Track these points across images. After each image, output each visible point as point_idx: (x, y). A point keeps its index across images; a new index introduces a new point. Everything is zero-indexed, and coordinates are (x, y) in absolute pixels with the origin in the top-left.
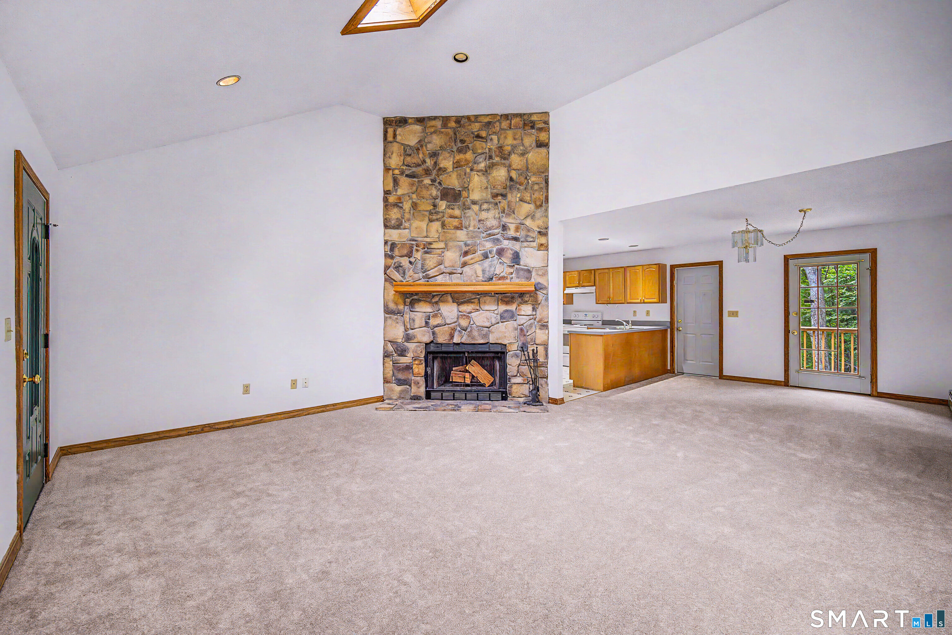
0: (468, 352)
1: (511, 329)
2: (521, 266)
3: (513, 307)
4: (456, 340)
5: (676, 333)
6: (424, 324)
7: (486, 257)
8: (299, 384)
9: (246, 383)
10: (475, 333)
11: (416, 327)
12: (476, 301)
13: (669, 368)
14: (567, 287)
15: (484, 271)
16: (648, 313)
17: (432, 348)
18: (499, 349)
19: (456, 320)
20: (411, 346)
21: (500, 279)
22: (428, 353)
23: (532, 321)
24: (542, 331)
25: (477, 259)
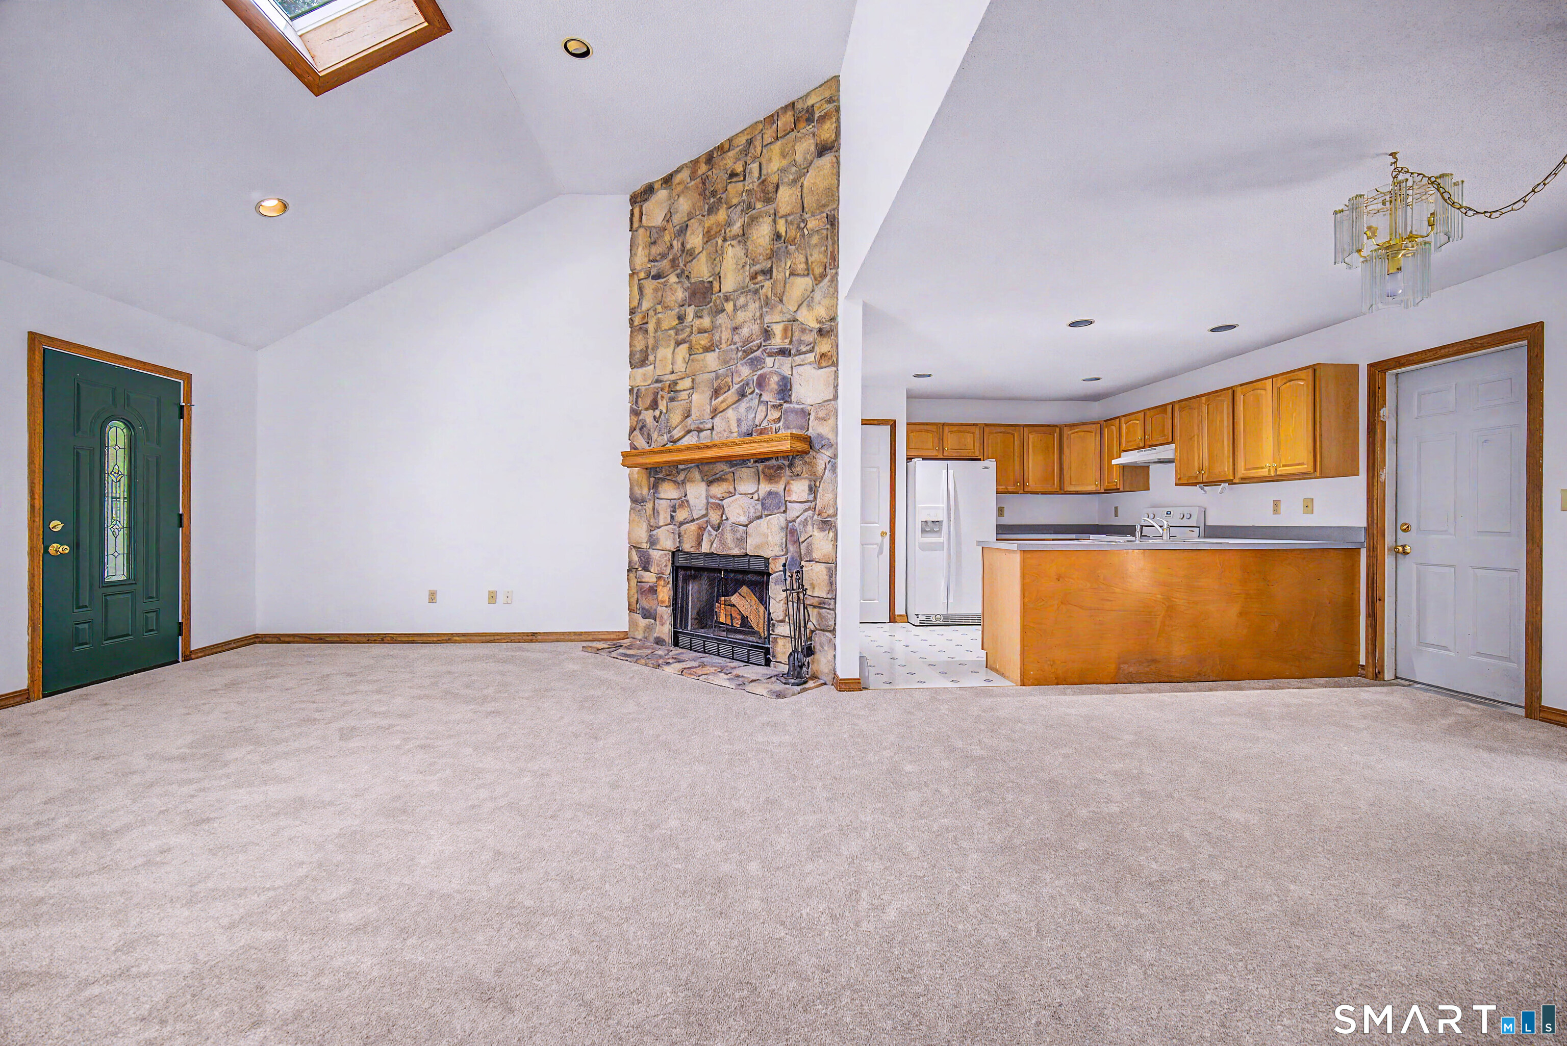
0: (726, 571)
1: (776, 529)
2: (791, 406)
3: (779, 487)
4: (705, 549)
5: (1389, 561)
6: (669, 521)
7: (742, 395)
8: (501, 598)
9: (433, 588)
10: (729, 537)
11: (661, 523)
12: (730, 476)
13: (1362, 661)
14: (1125, 451)
15: (739, 421)
16: (1308, 505)
17: (681, 561)
18: (758, 565)
19: (704, 512)
20: (655, 554)
21: (761, 433)
22: (676, 570)
23: (810, 513)
24: (823, 534)
25: (730, 401)
